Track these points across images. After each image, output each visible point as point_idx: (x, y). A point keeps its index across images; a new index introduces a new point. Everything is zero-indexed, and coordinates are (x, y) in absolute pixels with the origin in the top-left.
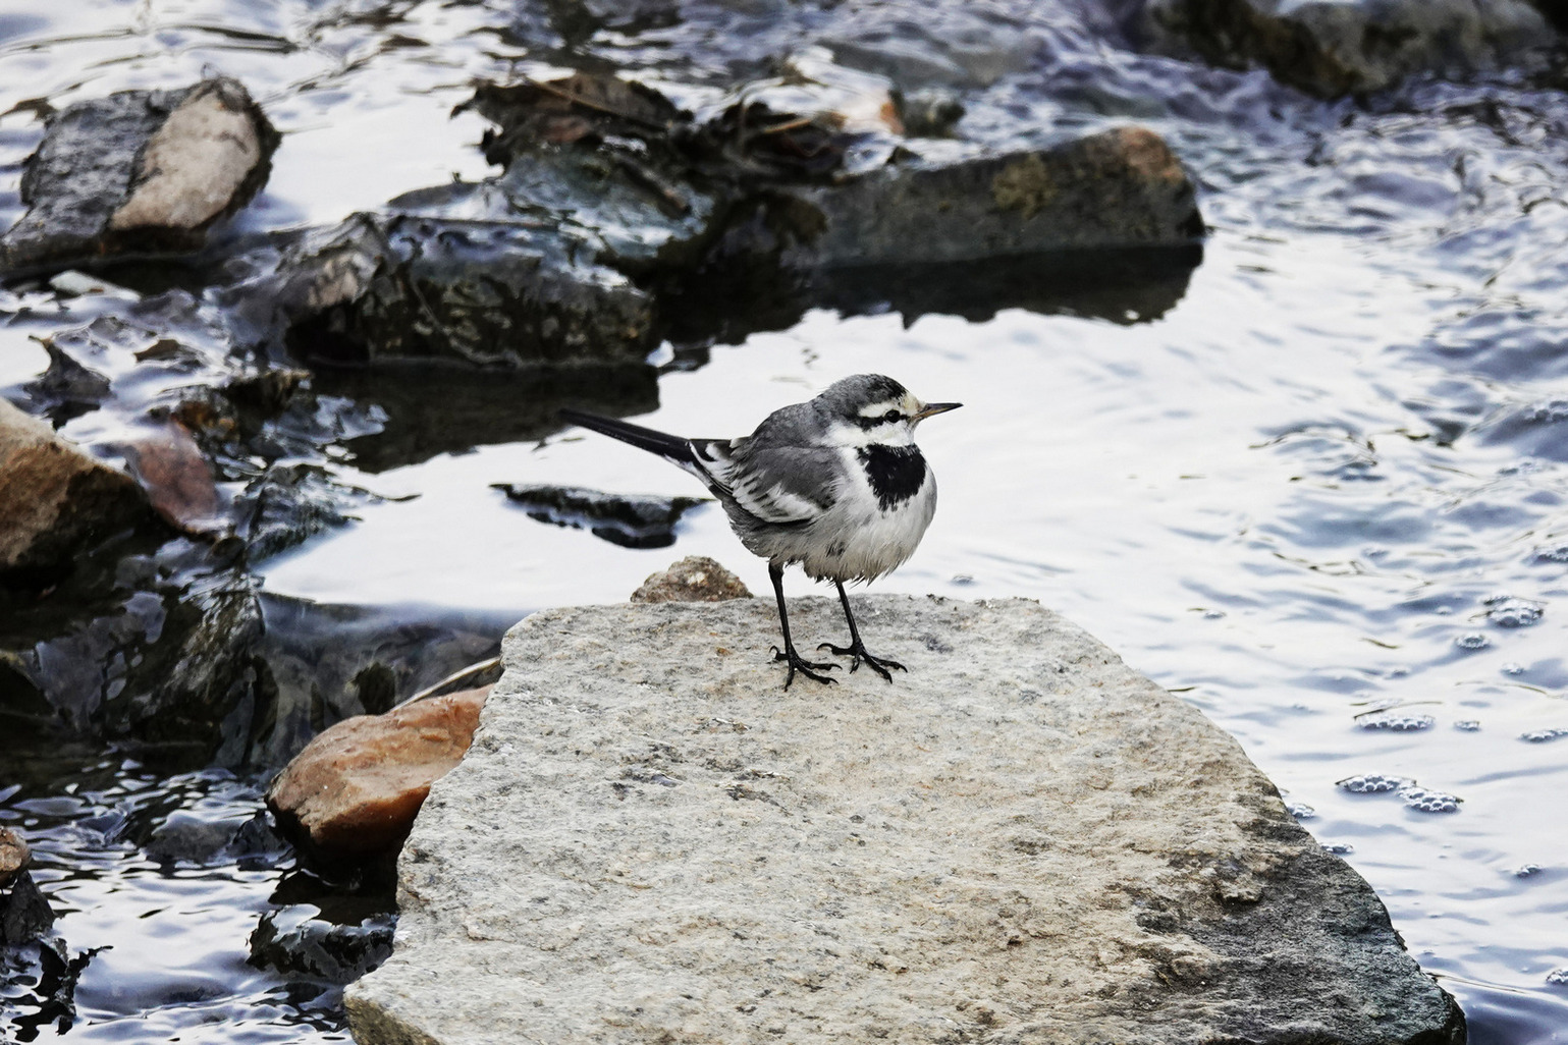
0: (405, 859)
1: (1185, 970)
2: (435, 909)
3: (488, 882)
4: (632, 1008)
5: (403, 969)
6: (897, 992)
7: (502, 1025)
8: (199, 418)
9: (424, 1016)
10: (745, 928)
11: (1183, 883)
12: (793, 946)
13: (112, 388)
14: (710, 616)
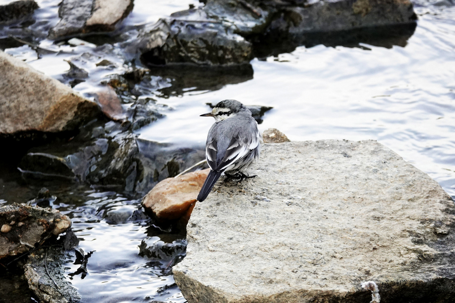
0: (189, 226)
1: (427, 256)
2: (199, 242)
3: (214, 233)
4: (260, 272)
5: (190, 261)
6: (340, 265)
7: (221, 278)
8: (116, 84)
9: (197, 276)
10: (293, 246)
11: (425, 229)
12: (308, 251)
13: (89, 75)
14: (278, 148)
